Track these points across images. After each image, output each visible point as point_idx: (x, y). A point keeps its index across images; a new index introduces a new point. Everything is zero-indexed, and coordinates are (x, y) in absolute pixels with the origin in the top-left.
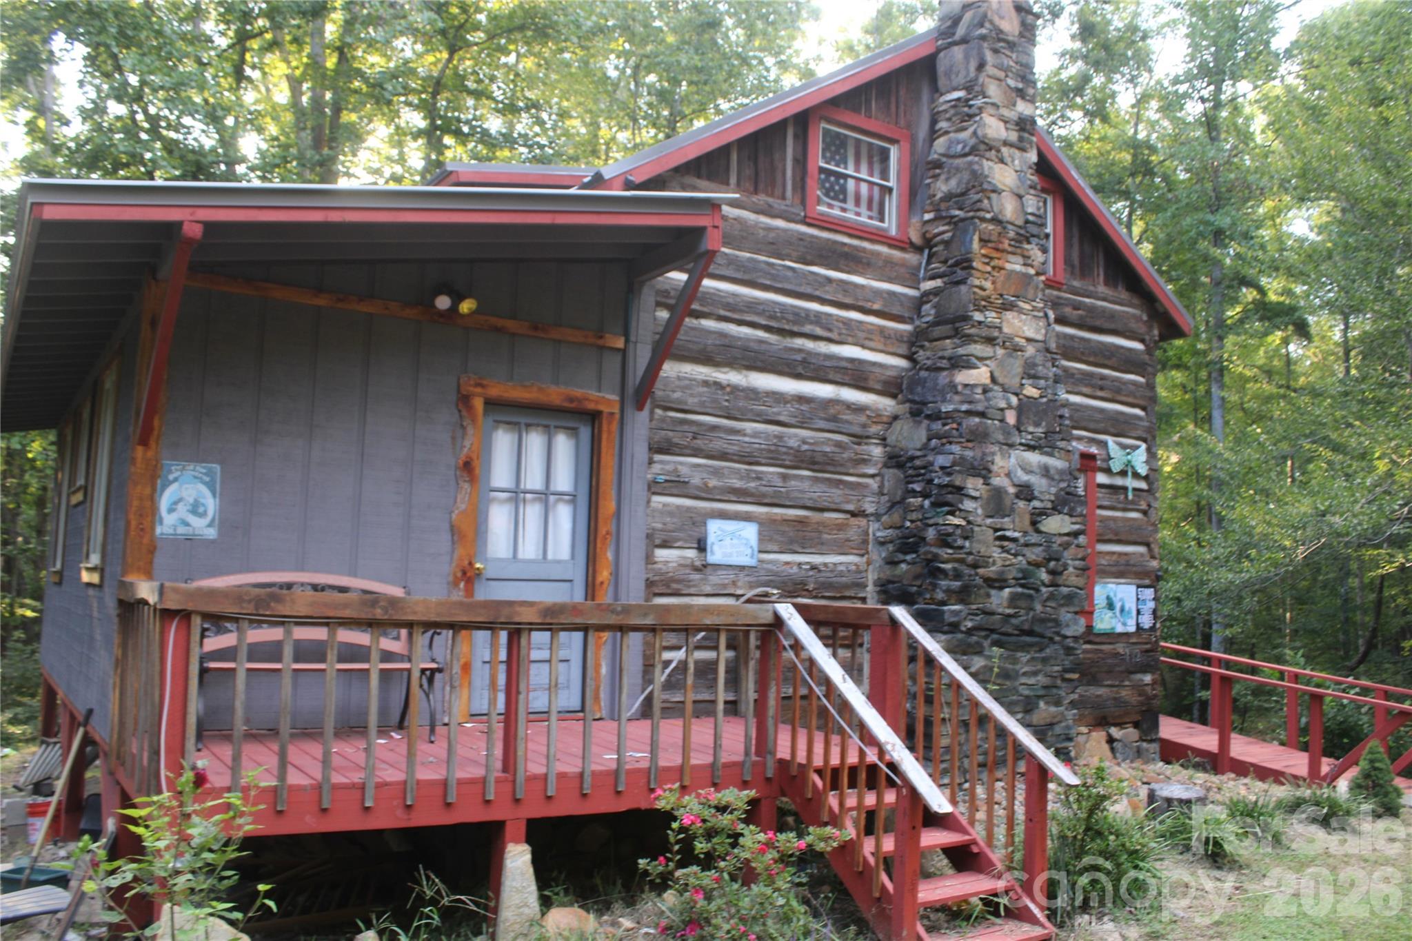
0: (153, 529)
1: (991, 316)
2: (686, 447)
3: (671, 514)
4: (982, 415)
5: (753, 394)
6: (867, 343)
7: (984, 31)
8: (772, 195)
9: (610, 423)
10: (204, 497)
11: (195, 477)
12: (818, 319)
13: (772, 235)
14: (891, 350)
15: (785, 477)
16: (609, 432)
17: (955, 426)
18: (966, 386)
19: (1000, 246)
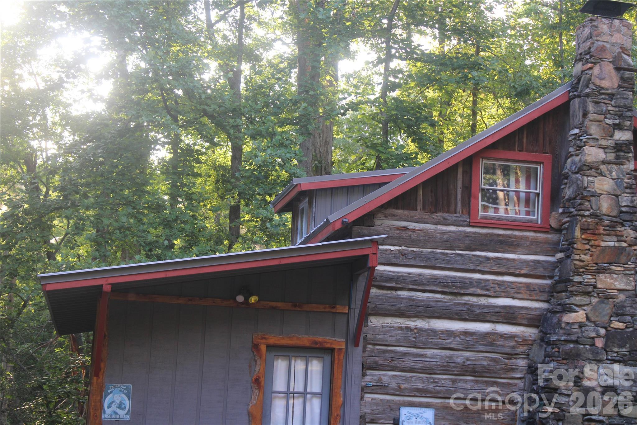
0: (101, 416)
1: (588, 278)
2: (387, 366)
3: (377, 404)
4: (576, 342)
5: (433, 332)
6: (516, 295)
7: (588, 90)
8: (448, 212)
9: (339, 355)
10: (124, 400)
11: (120, 391)
12: (479, 284)
13: (446, 236)
14: (536, 298)
15: (454, 381)
16: (339, 360)
17: (556, 349)
18: (568, 323)
19: (597, 232)
